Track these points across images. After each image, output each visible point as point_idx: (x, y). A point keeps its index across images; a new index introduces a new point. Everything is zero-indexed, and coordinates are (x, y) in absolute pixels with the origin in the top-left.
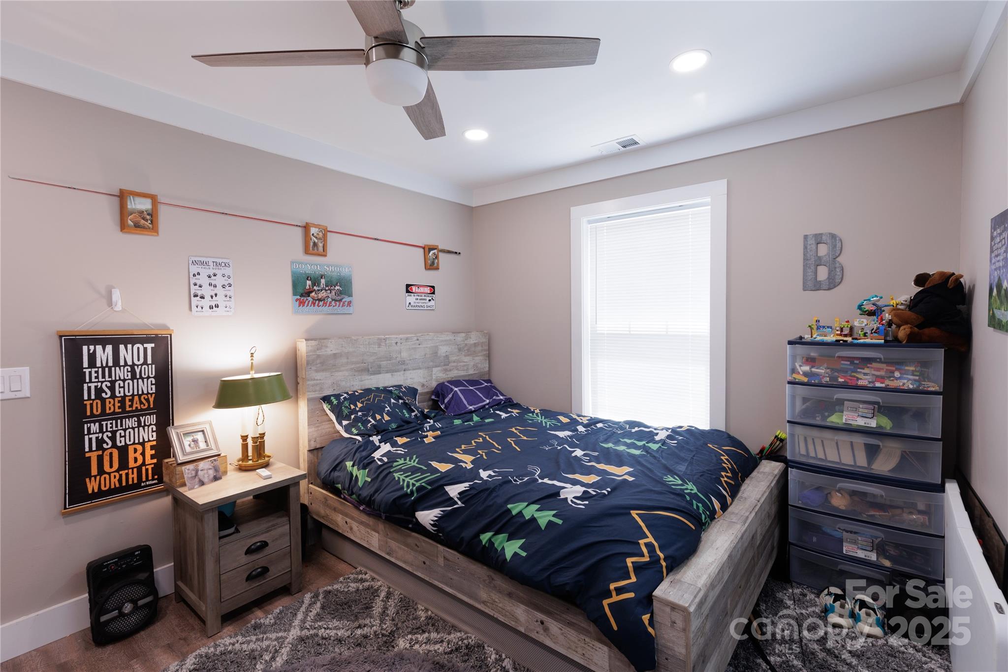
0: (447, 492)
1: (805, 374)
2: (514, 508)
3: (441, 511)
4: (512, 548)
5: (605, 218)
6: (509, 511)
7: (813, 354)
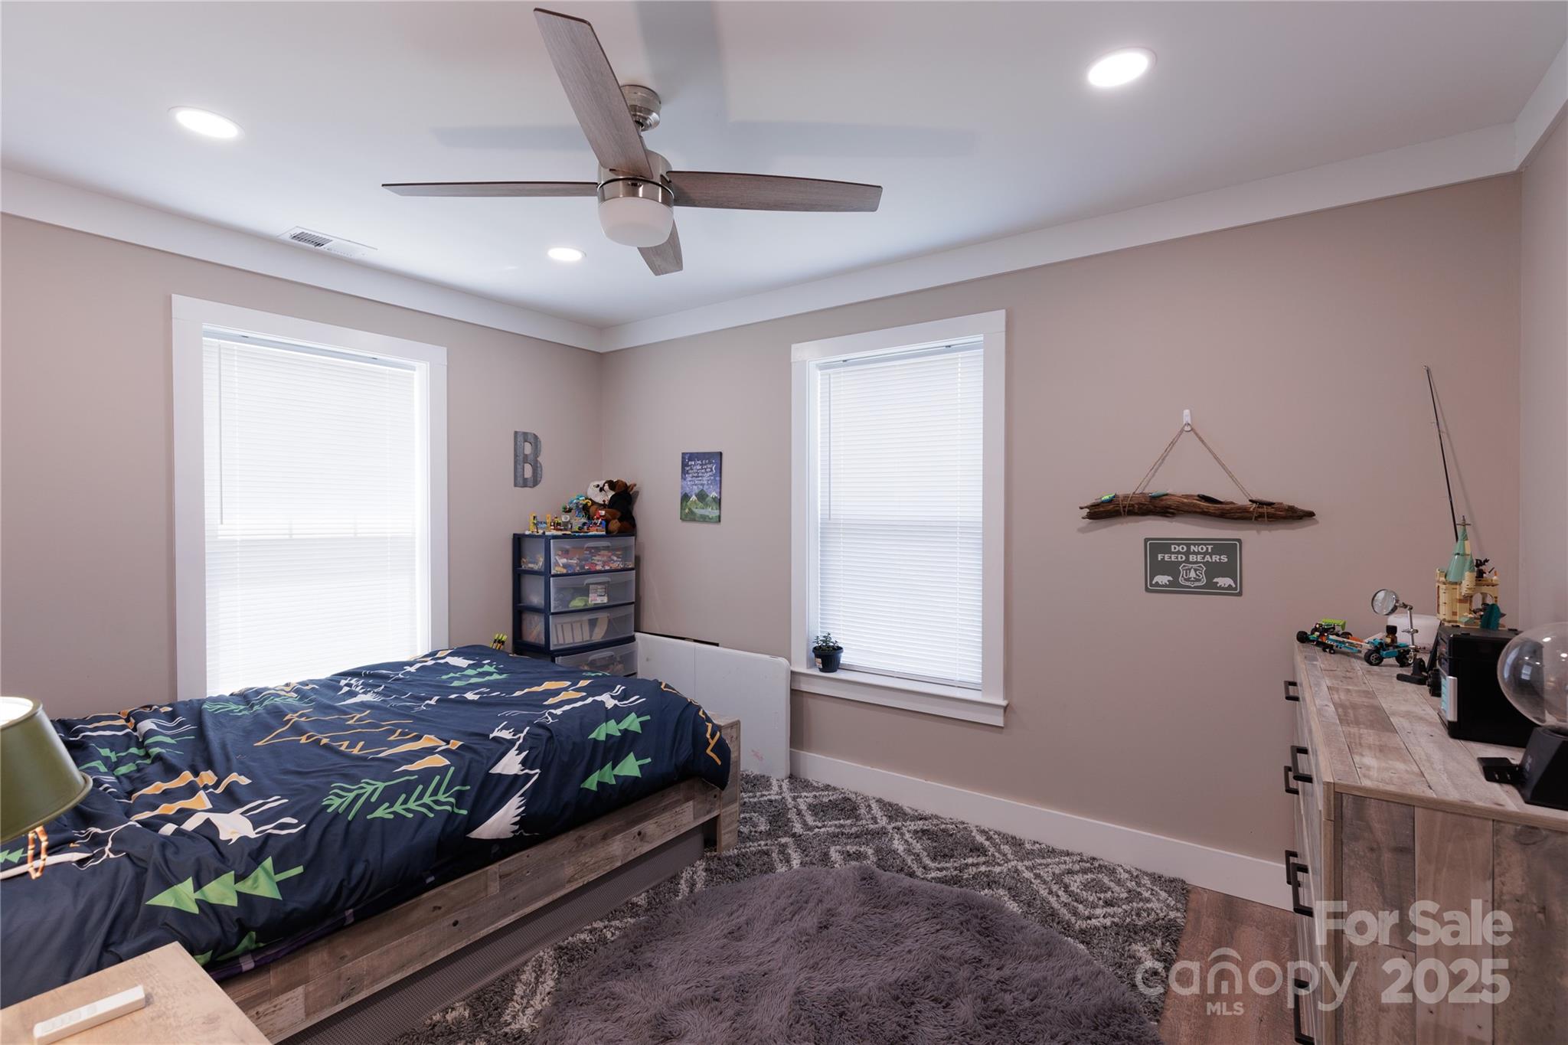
0: (500, 774)
1: (565, 566)
2: (598, 734)
3: (520, 796)
4: (630, 767)
5: (236, 336)
6: (595, 741)
7: (568, 547)
